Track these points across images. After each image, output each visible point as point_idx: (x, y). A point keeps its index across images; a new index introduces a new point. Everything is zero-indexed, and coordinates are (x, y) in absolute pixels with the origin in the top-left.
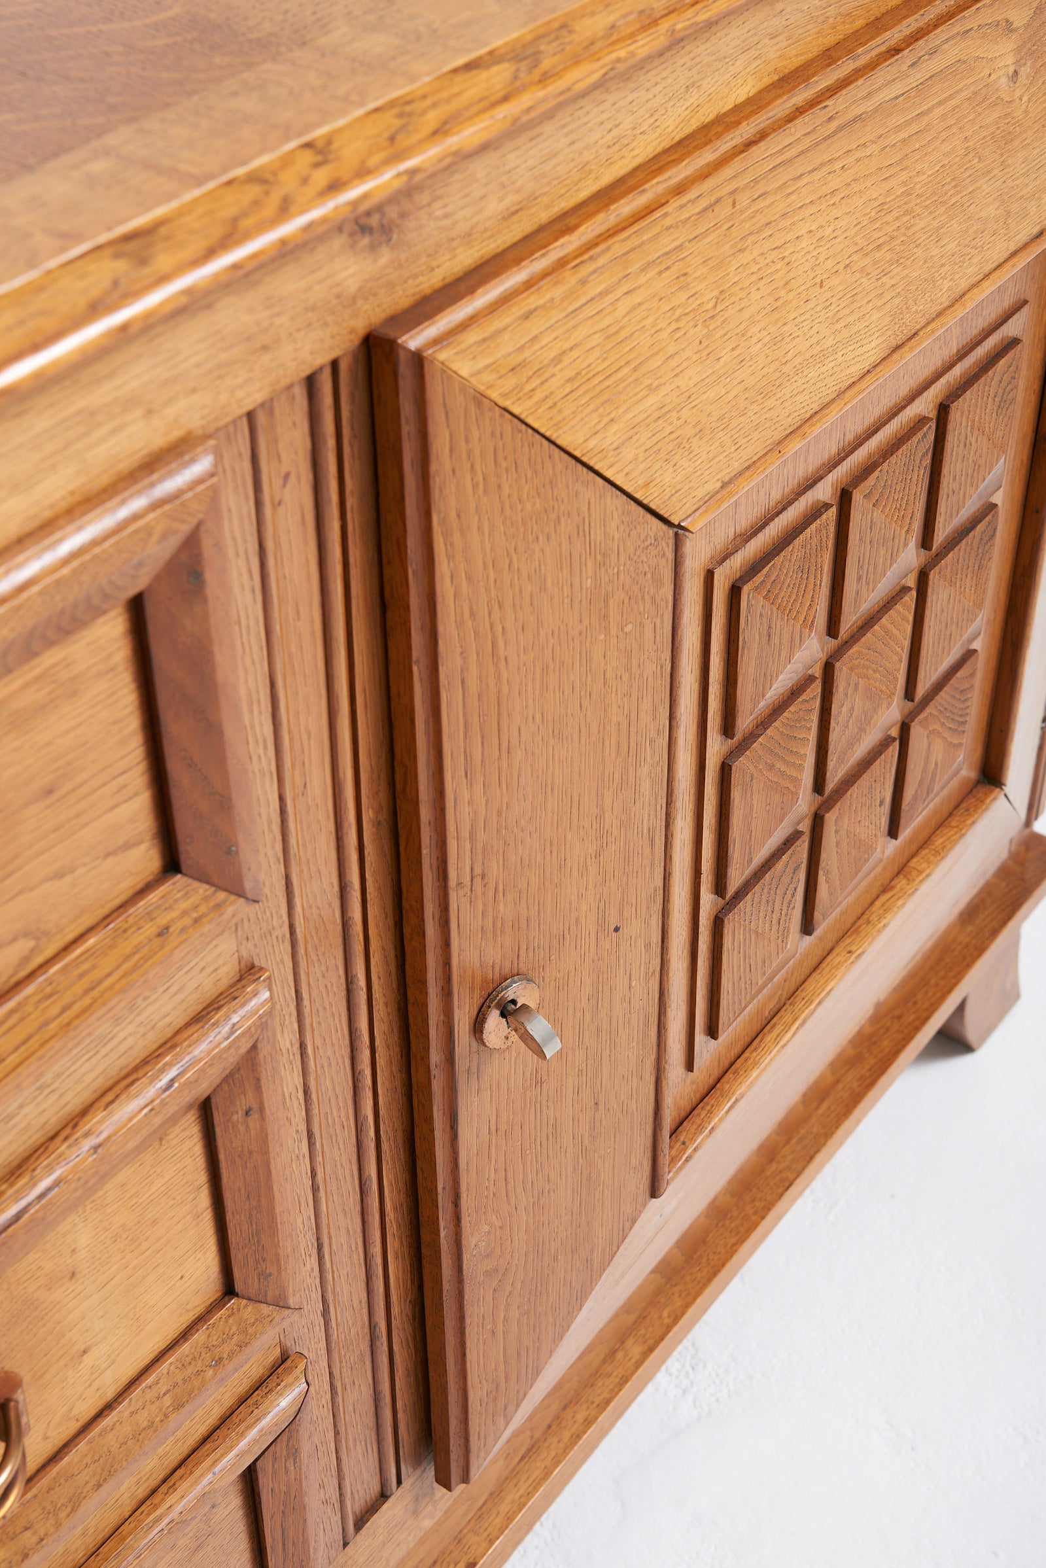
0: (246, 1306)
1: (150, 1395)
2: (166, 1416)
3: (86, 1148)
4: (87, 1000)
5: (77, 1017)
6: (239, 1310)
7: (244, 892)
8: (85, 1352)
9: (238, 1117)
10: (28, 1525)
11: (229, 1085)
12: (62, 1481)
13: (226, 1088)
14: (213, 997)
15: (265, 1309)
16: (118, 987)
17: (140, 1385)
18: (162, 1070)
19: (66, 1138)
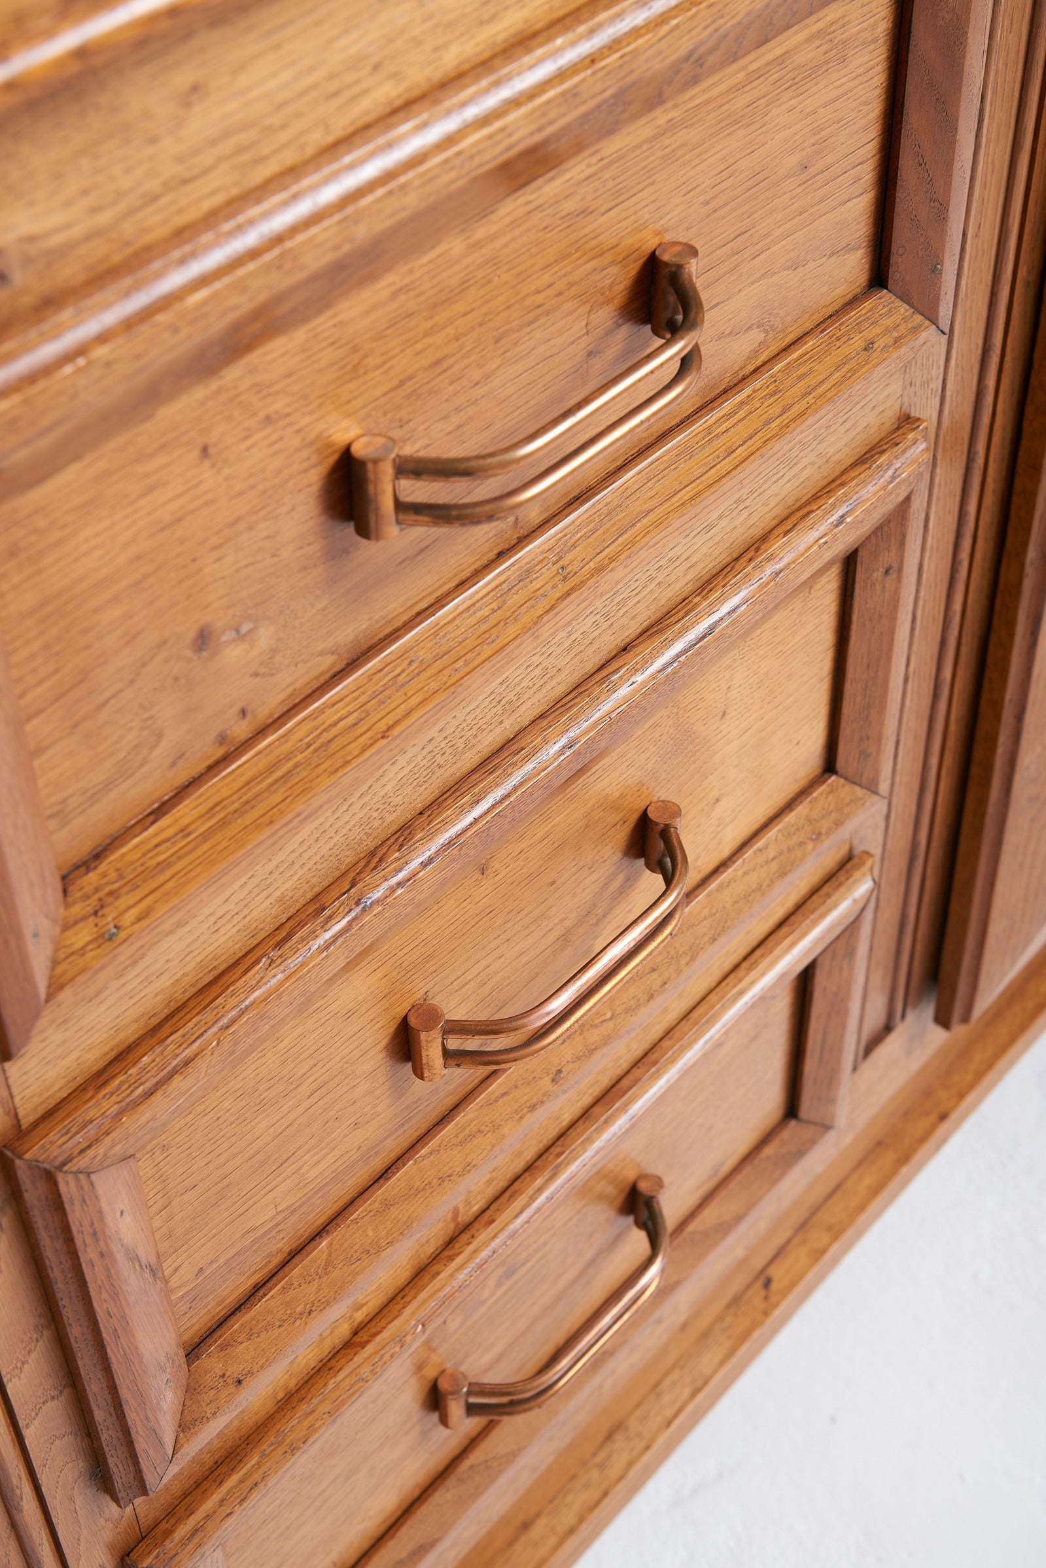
0: (843, 786)
1: (761, 859)
2: (772, 881)
3: (768, 573)
4: (802, 405)
5: (794, 420)
6: (837, 788)
7: (937, 319)
8: (718, 800)
9: (878, 575)
10: (655, 967)
11: (877, 537)
12: (685, 929)
13: (874, 541)
14: (874, 443)
15: (859, 792)
16: (829, 395)
17: (752, 847)
18: (834, 506)
19: (750, 560)
